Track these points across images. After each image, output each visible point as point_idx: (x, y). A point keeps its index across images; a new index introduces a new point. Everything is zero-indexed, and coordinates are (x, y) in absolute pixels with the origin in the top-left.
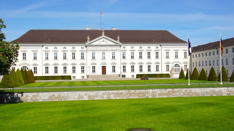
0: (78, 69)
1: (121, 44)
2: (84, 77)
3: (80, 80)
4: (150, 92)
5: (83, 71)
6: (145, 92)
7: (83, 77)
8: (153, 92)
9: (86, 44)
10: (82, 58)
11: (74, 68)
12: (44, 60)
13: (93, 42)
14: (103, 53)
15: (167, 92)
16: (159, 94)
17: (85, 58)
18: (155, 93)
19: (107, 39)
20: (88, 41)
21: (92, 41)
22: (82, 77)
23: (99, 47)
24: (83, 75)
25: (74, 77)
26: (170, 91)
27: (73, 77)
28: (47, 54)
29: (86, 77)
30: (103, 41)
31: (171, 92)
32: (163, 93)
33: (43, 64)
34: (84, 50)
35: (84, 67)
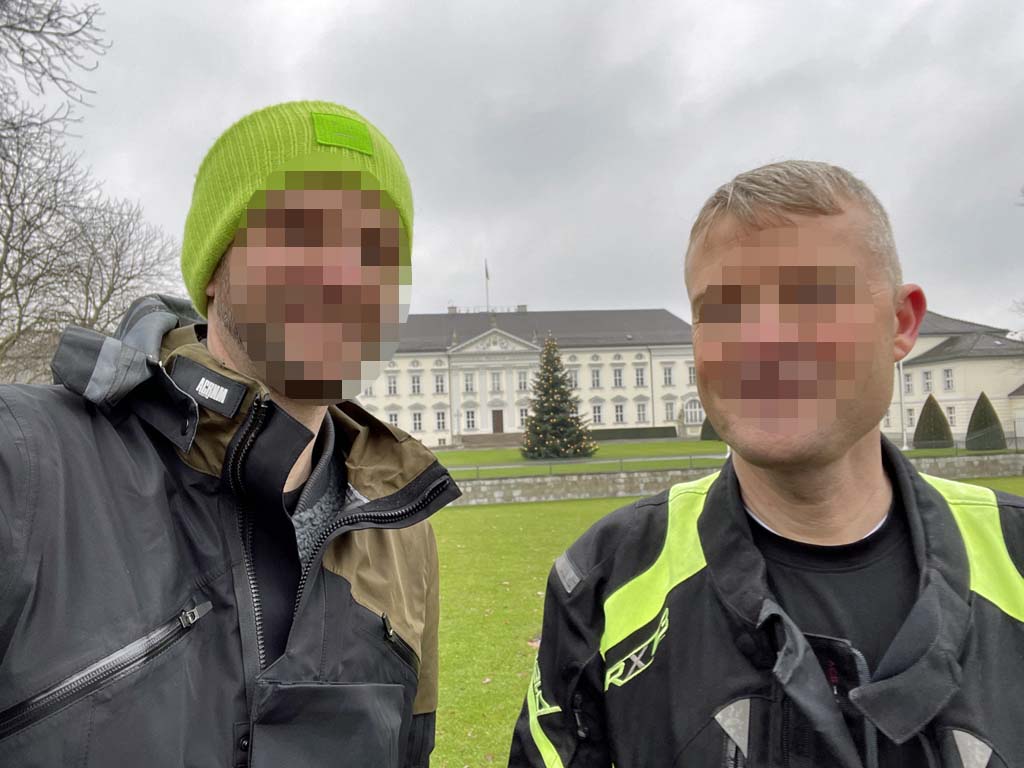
0: (429, 419)
1: (541, 349)
2: (444, 440)
5: (441, 426)
9: (450, 352)
10: (440, 390)
11: (417, 417)
13: (467, 346)
14: (496, 376)
17: (446, 389)
19: (506, 337)
20: (454, 344)
21: (464, 344)
22: (440, 440)
23: (484, 358)
24: (442, 435)
29: (449, 442)
30: (495, 343)
34: (443, 367)
35: (443, 414)
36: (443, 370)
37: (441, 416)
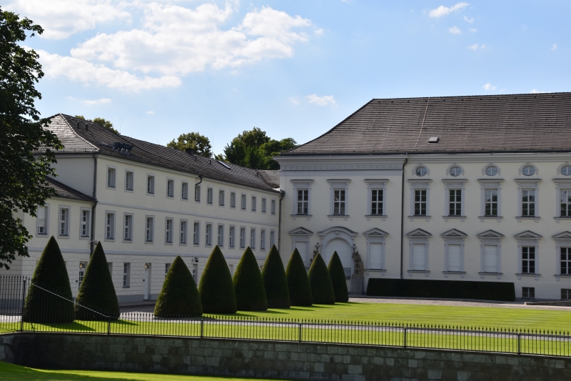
0: (548, 257)
5: (567, 269)
7: (568, 293)
10: (567, 210)
11: (529, 253)
12: (410, 217)
25: (530, 292)
28: (420, 195)
33: (405, 232)
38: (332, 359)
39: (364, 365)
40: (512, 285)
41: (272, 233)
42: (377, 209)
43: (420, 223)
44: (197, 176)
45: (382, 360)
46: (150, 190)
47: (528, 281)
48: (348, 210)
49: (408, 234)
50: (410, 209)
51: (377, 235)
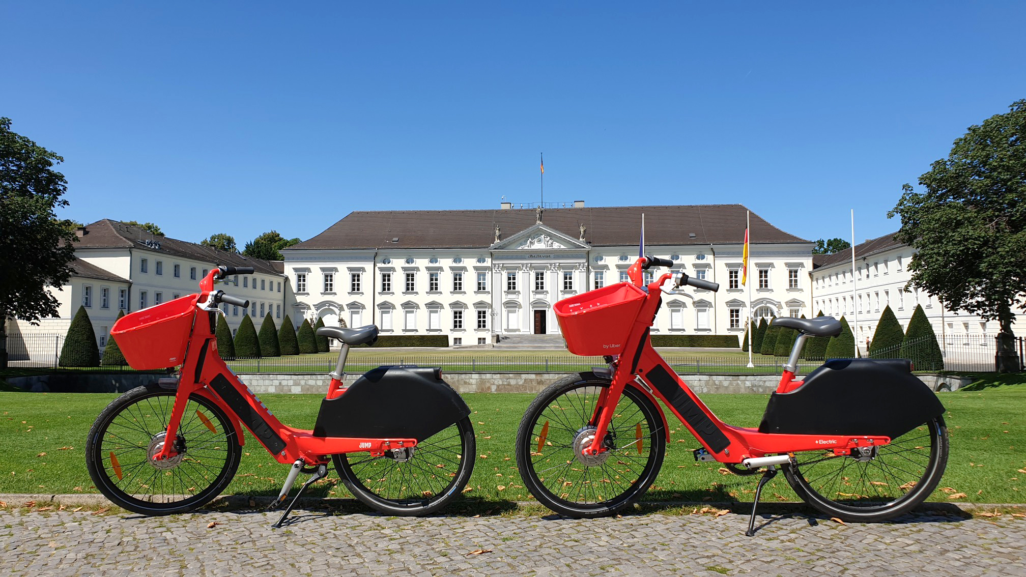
0: (470, 318)
1: (588, 247)
2: (484, 339)
3: (475, 346)
4: (474, 381)
5: (481, 324)
6: (458, 381)
7: (482, 340)
8: (482, 382)
9: (492, 249)
10: (481, 288)
11: (458, 315)
12: (379, 293)
13: (509, 244)
14: (540, 276)
15: (521, 382)
16: (498, 386)
17: (488, 288)
18: (488, 385)
19: (549, 235)
20: (497, 241)
21: (505, 241)
22: (479, 339)
23: (528, 257)
24: (482, 334)
25: (457, 340)
26: (531, 380)
27: (455, 339)
28: (386, 278)
29: (489, 341)
30: (540, 241)
31: (534, 384)
32: (509, 385)
33: (376, 304)
34: (485, 264)
35: (484, 312)
36: (486, 268)
37: (481, 314)
38: (280, 383)
39: (302, 386)
40: (447, 336)
41: (278, 306)
42: (355, 288)
43: (386, 298)
44: (215, 265)
45: (314, 382)
46: (176, 275)
47: (457, 335)
48: (335, 289)
49: (378, 305)
50: (379, 288)
51: (355, 307)
